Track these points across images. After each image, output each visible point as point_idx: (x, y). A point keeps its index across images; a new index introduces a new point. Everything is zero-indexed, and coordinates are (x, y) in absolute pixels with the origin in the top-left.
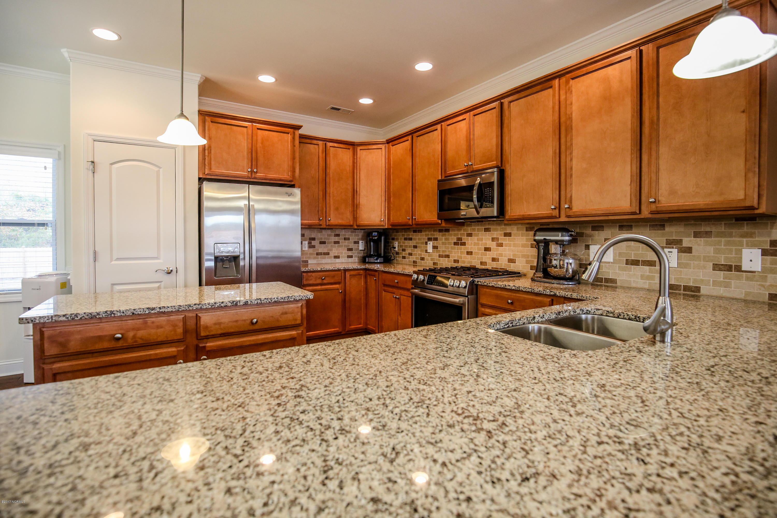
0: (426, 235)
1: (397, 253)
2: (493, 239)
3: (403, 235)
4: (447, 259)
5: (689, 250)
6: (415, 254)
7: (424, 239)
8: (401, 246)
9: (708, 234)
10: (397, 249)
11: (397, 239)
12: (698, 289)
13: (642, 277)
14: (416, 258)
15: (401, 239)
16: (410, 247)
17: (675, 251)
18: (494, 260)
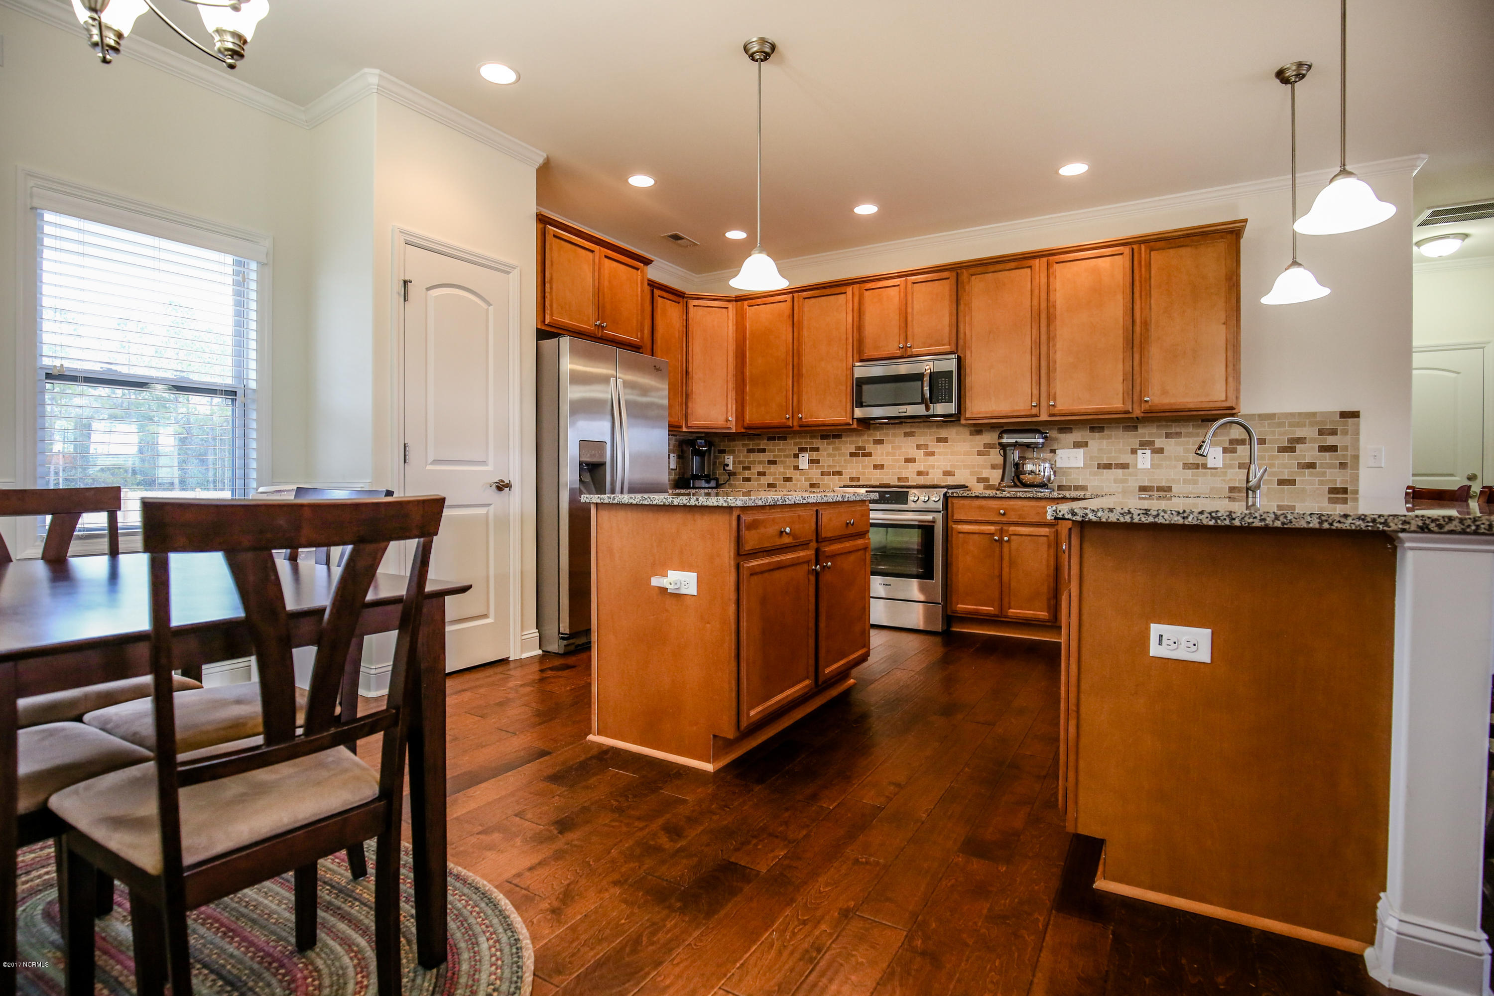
0: (795, 444)
1: (731, 474)
2: (919, 447)
3: (744, 445)
4: (837, 477)
5: (1161, 451)
6: (771, 474)
7: (790, 450)
8: (740, 462)
9: (1178, 435)
10: (731, 467)
11: (732, 452)
12: (1169, 489)
13: (1115, 481)
14: (774, 479)
15: (739, 451)
16: (760, 462)
17: (1148, 452)
18: (920, 473)
